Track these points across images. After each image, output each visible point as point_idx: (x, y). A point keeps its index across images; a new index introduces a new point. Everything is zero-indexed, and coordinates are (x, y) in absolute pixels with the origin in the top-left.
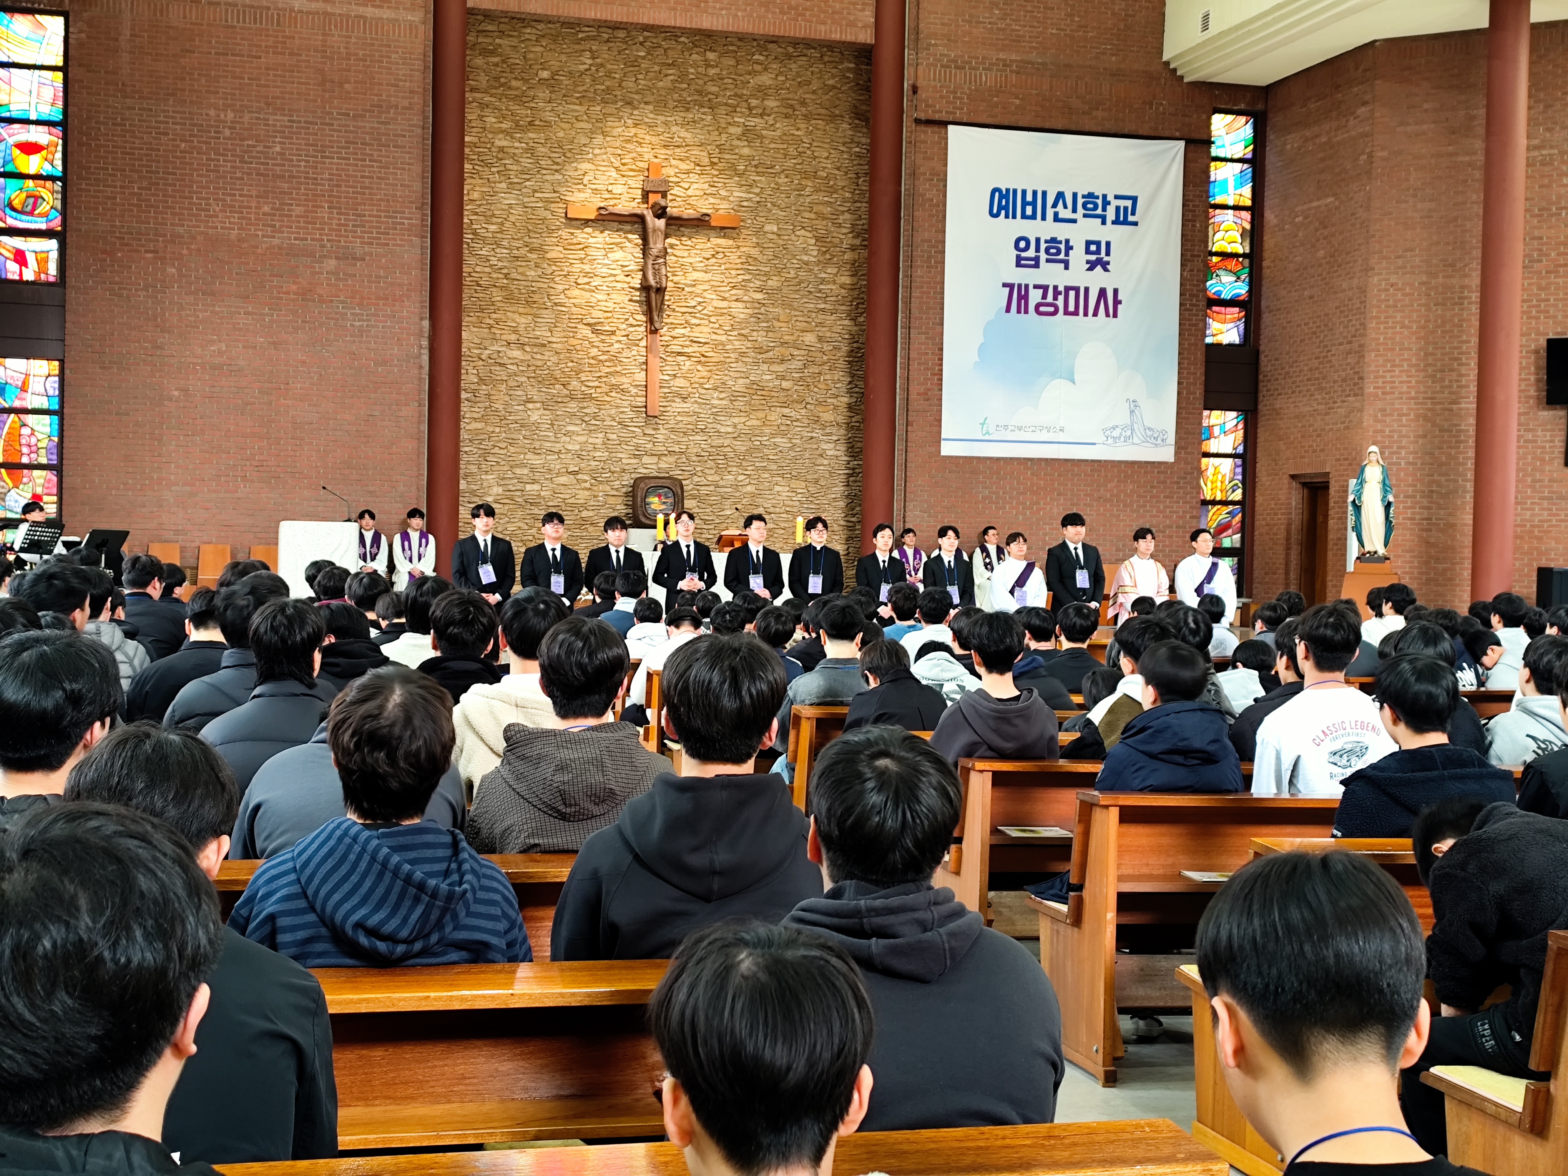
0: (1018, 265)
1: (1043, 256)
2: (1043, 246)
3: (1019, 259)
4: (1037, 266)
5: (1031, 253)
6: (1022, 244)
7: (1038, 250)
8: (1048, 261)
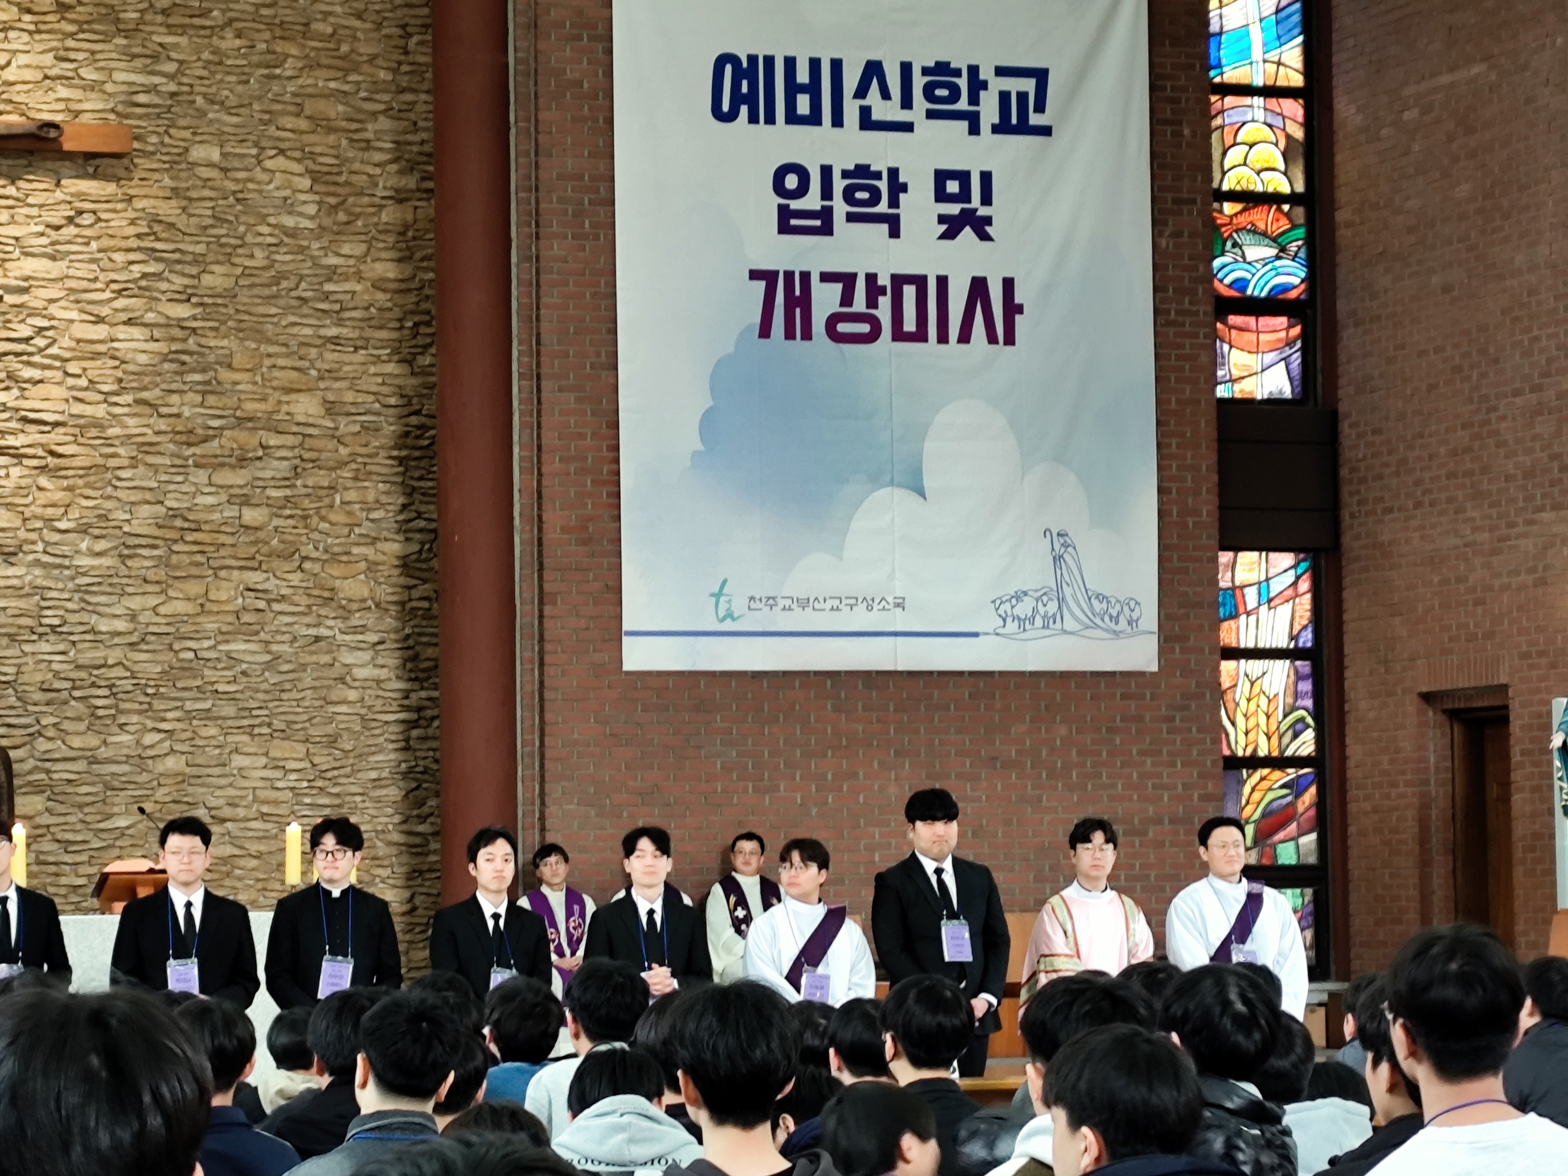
0: (784, 228)
1: (840, 207)
2: (839, 185)
3: (784, 214)
4: (827, 229)
5: (812, 201)
6: (791, 182)
7: (827, 193)
8: (851, 218)
